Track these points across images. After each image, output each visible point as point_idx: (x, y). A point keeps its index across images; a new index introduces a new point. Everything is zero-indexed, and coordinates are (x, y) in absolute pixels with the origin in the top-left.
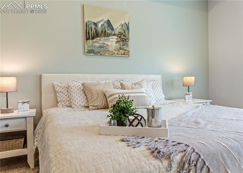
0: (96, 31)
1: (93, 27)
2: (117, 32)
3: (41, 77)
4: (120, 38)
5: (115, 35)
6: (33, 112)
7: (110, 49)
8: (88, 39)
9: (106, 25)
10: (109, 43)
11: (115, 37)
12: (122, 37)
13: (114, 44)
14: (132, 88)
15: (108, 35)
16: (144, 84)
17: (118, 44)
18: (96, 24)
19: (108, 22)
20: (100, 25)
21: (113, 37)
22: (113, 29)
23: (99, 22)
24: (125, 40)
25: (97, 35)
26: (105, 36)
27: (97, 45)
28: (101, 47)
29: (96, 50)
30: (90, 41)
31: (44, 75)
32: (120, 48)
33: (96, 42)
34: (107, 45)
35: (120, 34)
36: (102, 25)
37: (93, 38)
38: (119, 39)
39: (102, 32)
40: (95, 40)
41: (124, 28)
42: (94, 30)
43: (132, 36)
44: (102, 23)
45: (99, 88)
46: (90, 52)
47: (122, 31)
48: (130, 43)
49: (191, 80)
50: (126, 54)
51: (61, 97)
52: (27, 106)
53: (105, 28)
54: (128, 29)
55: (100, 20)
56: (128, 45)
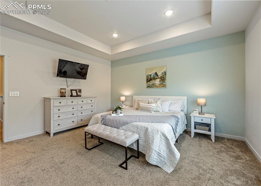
1: (150, 76)
4: (161, 79)
5: (159, 78)
7: (156, 85)
8: (147, 82)
9: (155, 75)
10: (156, 82)
11: (159, 79)
12: (162, 78)
13: (158, 82)
15: (156, 79)
17: (160, 82)
18: (150, 75)
19: (156, 73)
20: (152, 75)
21: (158, 79)
22: (158, 76)
23: (152, 74)
24: (164, 80)
25: (151, 79)
26: (154, 80)
27: (151, 84)
28: (152, 84)
29: (150, 86)
30: (148, 82)
31: (134, 96)
32: (161, 84)
33: (151, 83)
34: (155, 83)
35: (161, 77)
36: (153, 75)
37: (149, 81)
38: (161, 80)
39: (153, 78)
40: (150, 82)
41: (163, 74)
42: (150, 78)
43: (168, 77)
44: (153, 74)
46: (148, 87)
47: (162, 76)
49: (202, 101)
50: (164, 86)
53: (154, 76)
54: (165, 74)
55: (152, 73)
56: (165, 82)
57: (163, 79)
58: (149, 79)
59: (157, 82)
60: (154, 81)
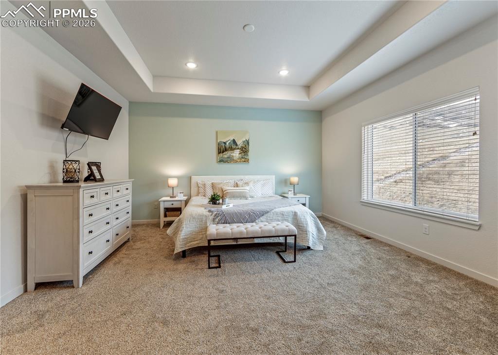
0: (225, 148)
1: (223, 145)
2: (240, 147)
3: (191, 177)
4: (242, 150)
5: (238, 149)
6: (185, 198)
7: (235, 159)
8: (219, 153)
9: (232, 143)
10: (234, 155)
11: (238, 150)
13: (238, 155)
14: (242, 186)
15: (235, 149)
16: (251, 184)
17: (240, 155)
18: (225, 143)
19: (234, 140)
20: (228, 143)
22: (237, 145)
23: (227, 141)
24: (246, 152)
25: (226, 150)
26: (231, 150)
27: (226, 156)
28: (228, 158)
29: (225, 160)
30: (221, 154)
31: (192, 177)
32: (242, 158)
33: (225, 155)
35: (242, 148)
36: (229, 143)
37: (223, 152)
38: (241, 152)
39: (229, 147)
40: (224, 153)
41: (245, 143)
42: (223, 147)
43: (251, 148)
44: (230, 141)
45: (220, 186)
46: (221, 161)
47: (244, 146)
48: (250, 153)
50: (247, 161)
51: (201, 190)
52: (182, 194)
53: (231, 145)
54: (248, 144)
55: (228, 139)
56: (248, 155)
57: (245, 150)
58: (222, 149)
59: (236, 154)
60: (231, 153)
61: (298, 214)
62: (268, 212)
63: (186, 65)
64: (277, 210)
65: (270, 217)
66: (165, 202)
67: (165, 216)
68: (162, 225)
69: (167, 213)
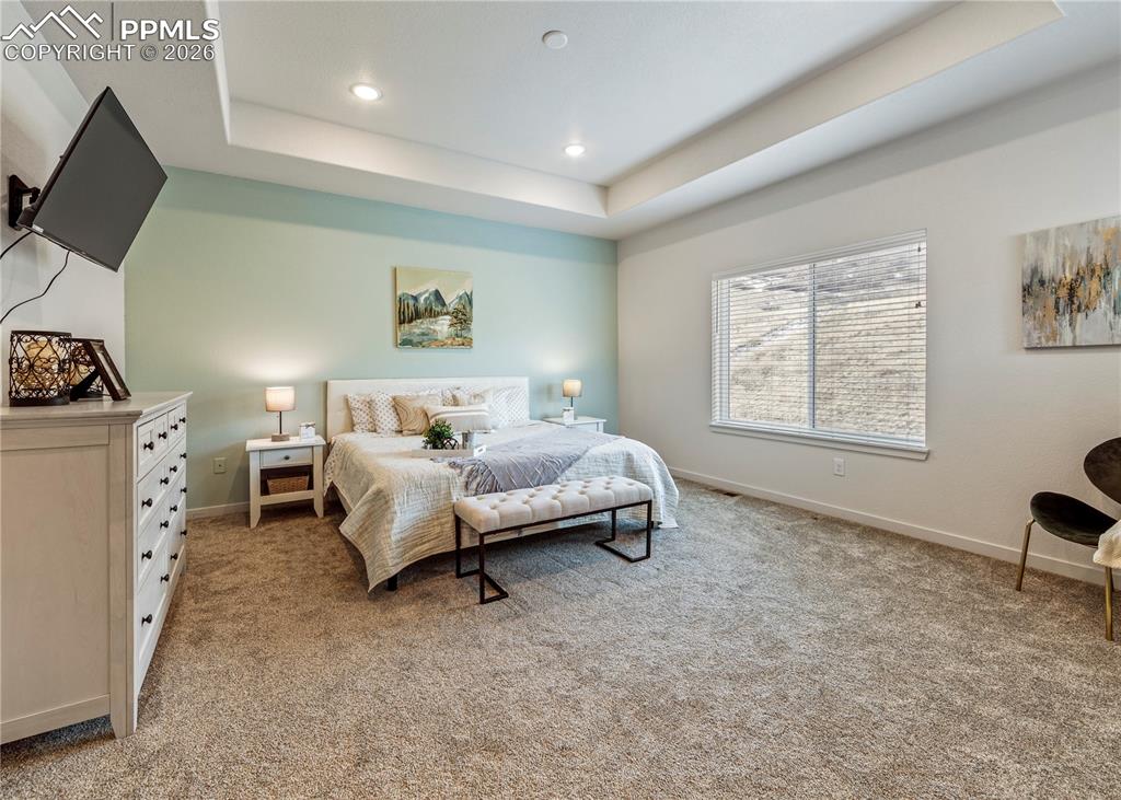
0: (416, 310)
1: (411, 302)
2: (451, 309)
3: (326, 385)
4: (456, 318)
5: (447, 314)
6: (320, 441)
7: (439, 338)
8: (402, 322)
9: (432, 298)
10: (438, 328)
11: (448, 317)
12: (460, 316)
13: (446, 328)
14: (470, 404)
15: (437, 315)
16: (489, 398)
17: (452, 329)
18: (415, 298)
19: (437, 292)
20: (422, 299)
21: (445, 317)
22: (444, 304)
23: (421, 295)
24: (465, 321)
25: (417, 315)
26: (431, 317)
27: (417, 331)
28: (423, 334)
29: (416, 340)
30: (406, 325)
31: (330, 382)
32: (457, 335)
34: (434, 331)
35: (457, 311)
36: (426, 299)
37: (410, 321)
38: (455, 320)
39: (426, 309)
40: (414, 323)
41: (463, 301)
42: (412, 308)
43: (477, 313)
44: (427, 295)
45: (418, 404)
46: (406, 342)
47: (461, 307)
48: (473, 326)
49: (574, 385)
50: (467, 343)
51: (361, 417)
52: (312, 430)
53: (430, 303)
54: (470, 303)
55: (423, 290)
56: (470, 330)
57: (462, 318)
58: (409, 313)
59: (443, 326)
60: (431, 323)
61: (635, 456)
62: (579, 458)
63: (351, 90)
64: (594, 451)
65: (583, 469)
66: (265, 453)
67: (265, 491)
68: (255, 515)
69: (270, 483)
